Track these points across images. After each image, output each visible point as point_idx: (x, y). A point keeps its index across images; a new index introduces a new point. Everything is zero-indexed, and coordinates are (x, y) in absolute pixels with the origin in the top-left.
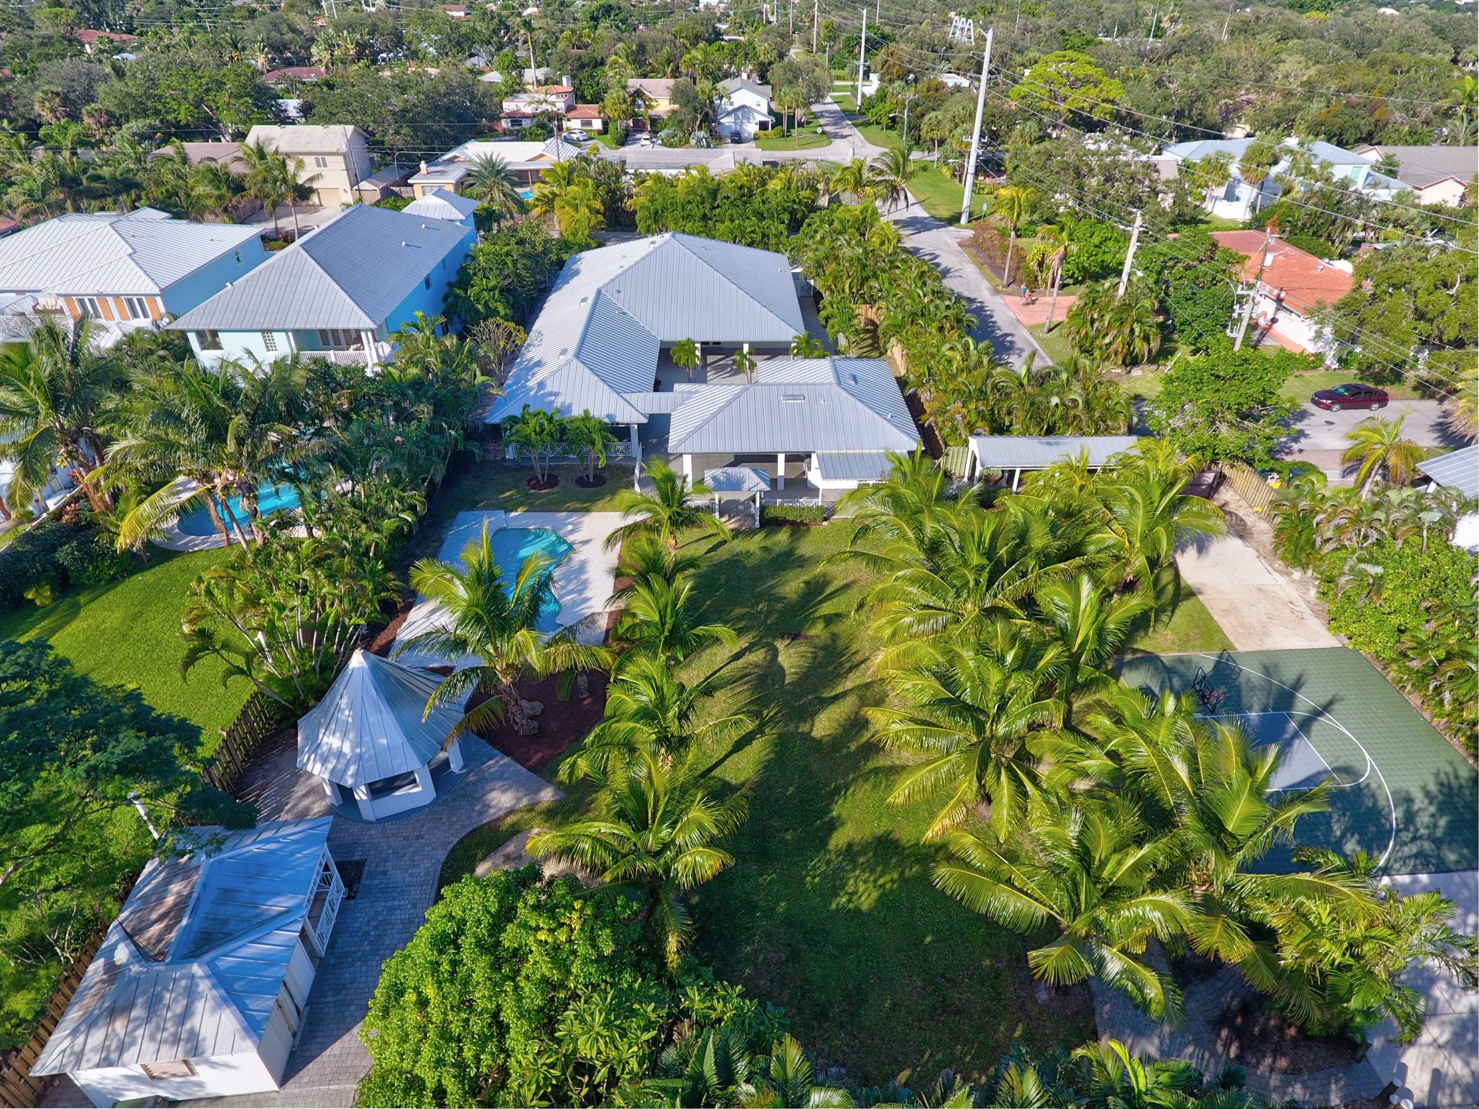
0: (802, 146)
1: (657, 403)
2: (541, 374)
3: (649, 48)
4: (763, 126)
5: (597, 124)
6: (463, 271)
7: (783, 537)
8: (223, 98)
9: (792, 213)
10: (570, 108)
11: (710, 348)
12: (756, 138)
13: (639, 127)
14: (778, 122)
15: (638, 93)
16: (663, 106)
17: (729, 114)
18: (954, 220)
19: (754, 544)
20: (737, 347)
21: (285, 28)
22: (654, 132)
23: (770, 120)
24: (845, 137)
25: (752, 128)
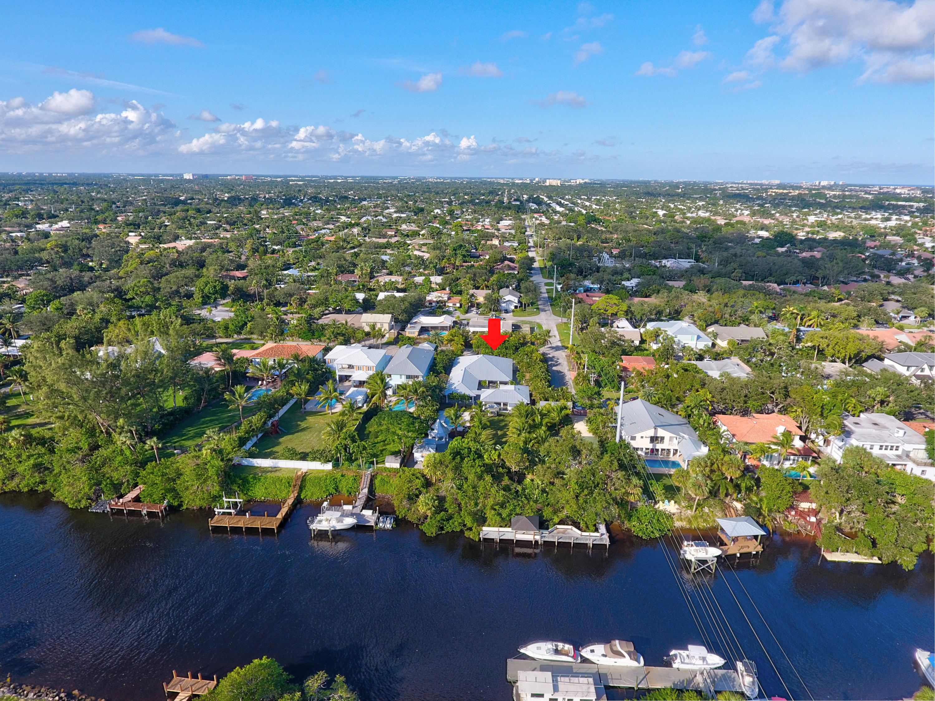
0: (529, 315)
1: (478, 392)
2: (455, 386)
3: (478, 275)
4: (516, 307)
5: (458, 305)
6: (434, 362)
7: (502, 417)
8: (346, 300)
9: (516, 347)
10: (449, 299)
11: (490, 382)
12: (513, 311)
13: (472, 306)
14: (521, 306)
15: (473, 295)
16: (481, 299)
17: (504, 302)
18: (567, 348)
19: (496, 418)
20: (496, 382)
21: (342, 259)
22: (478, 308)
23: (519, 305)
24: (545, 311)
25: (512, 307)
